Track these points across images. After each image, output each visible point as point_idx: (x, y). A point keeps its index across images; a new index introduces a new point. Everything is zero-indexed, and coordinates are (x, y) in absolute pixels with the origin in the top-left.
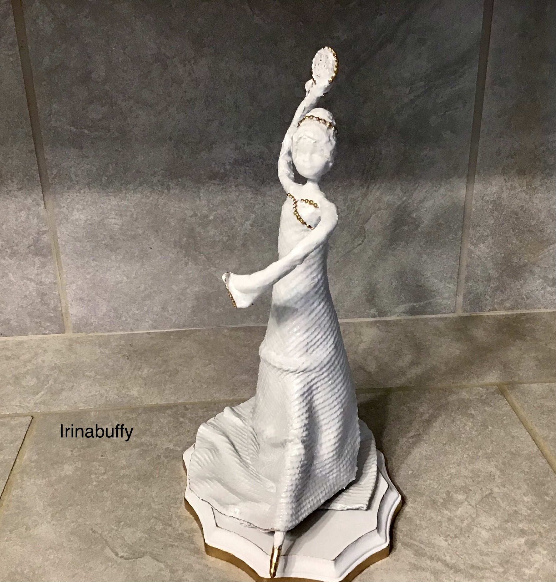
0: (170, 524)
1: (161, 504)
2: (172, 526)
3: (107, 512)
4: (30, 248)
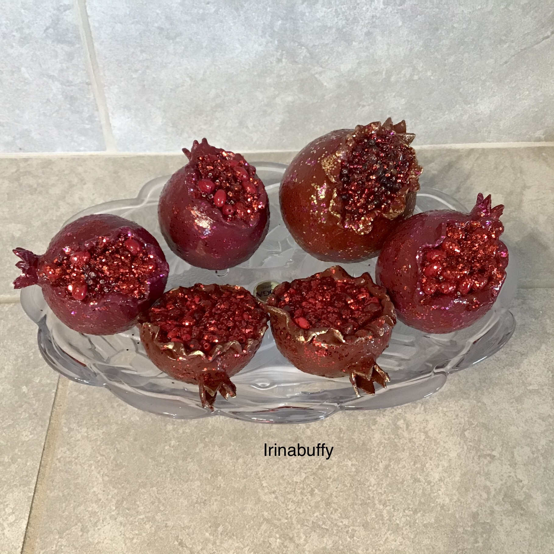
0: (291, 536)
1: (274, 492)
2: (294, 542)
3: (196, 503)
4: (48, 31)
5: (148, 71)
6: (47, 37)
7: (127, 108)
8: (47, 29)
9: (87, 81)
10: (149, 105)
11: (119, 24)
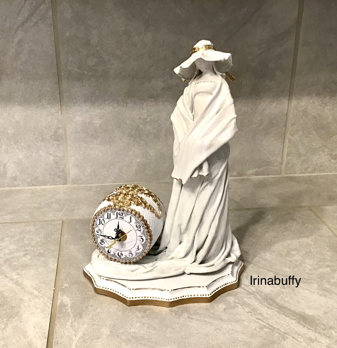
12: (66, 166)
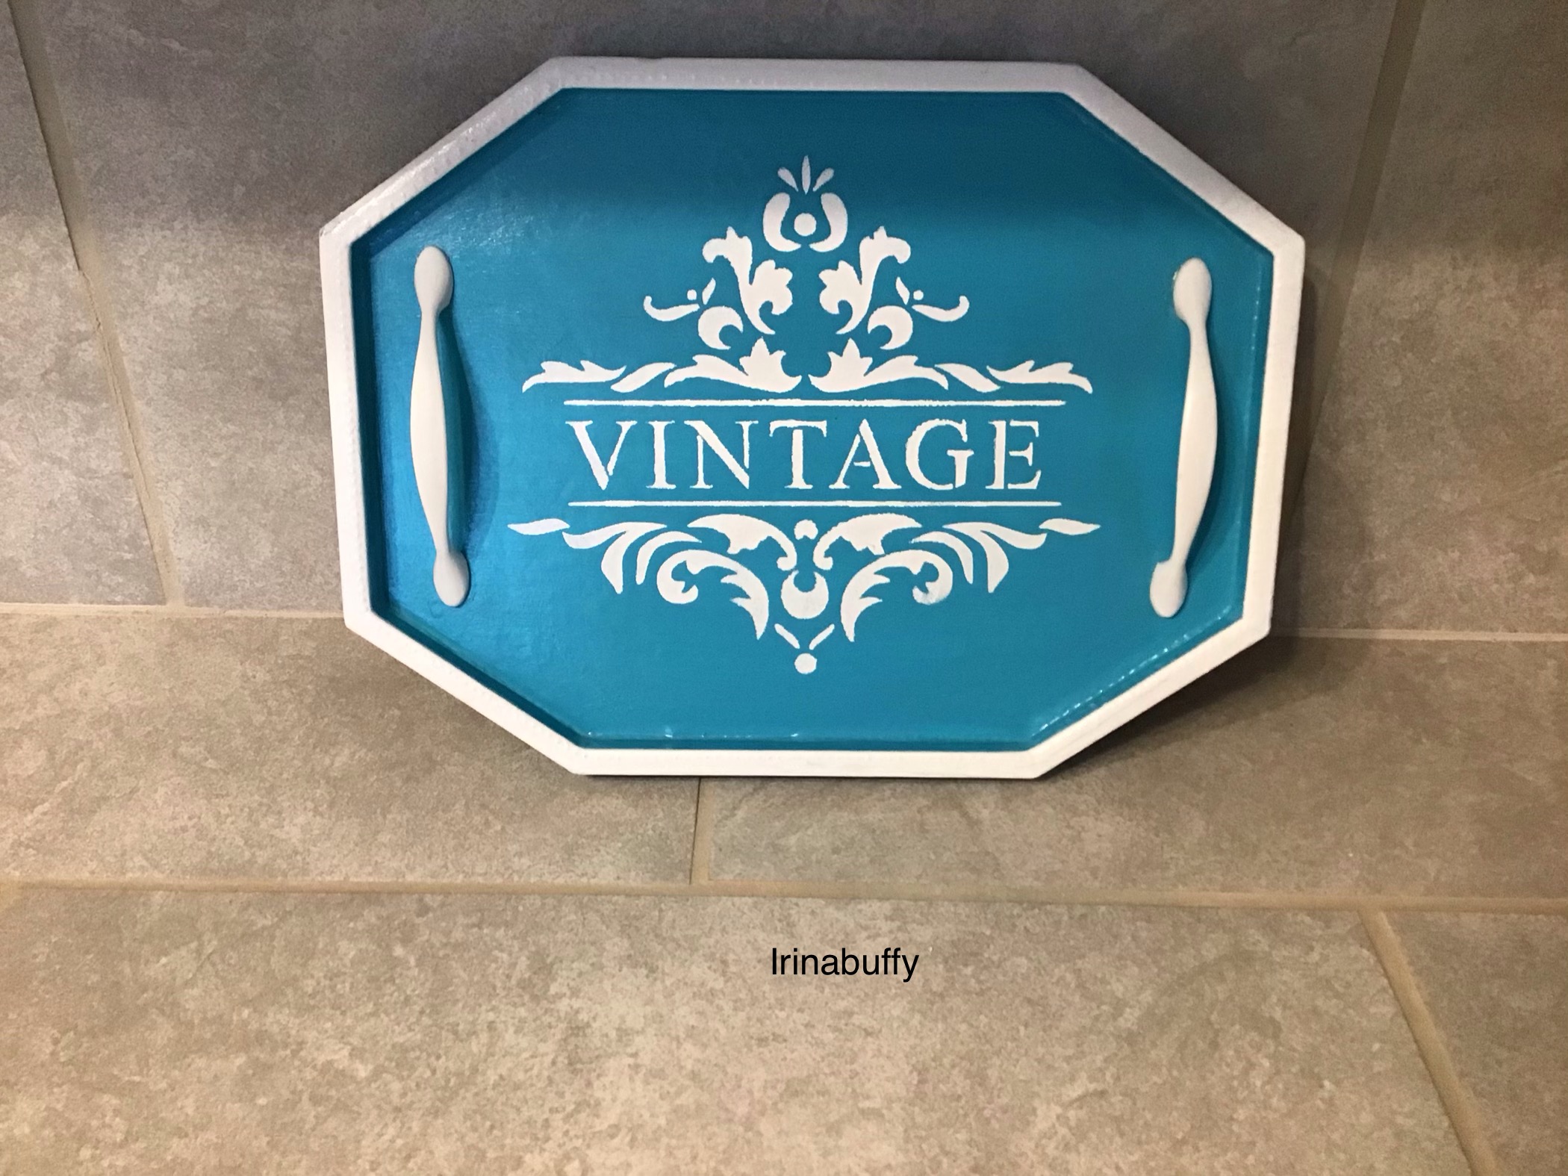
4: (48, 377)
5: (238, 455)
6: (48, 387)
7: (203, 522)
8: (46, 373)
9: (125, 470)
10: (245, 519)
11: (180, 371)
12: (145, 520)
